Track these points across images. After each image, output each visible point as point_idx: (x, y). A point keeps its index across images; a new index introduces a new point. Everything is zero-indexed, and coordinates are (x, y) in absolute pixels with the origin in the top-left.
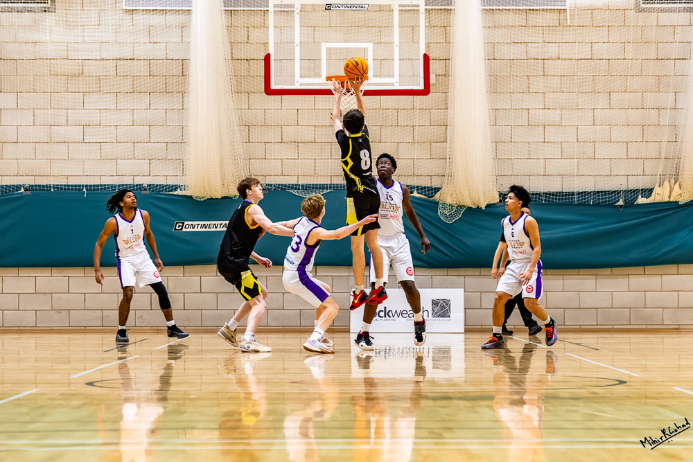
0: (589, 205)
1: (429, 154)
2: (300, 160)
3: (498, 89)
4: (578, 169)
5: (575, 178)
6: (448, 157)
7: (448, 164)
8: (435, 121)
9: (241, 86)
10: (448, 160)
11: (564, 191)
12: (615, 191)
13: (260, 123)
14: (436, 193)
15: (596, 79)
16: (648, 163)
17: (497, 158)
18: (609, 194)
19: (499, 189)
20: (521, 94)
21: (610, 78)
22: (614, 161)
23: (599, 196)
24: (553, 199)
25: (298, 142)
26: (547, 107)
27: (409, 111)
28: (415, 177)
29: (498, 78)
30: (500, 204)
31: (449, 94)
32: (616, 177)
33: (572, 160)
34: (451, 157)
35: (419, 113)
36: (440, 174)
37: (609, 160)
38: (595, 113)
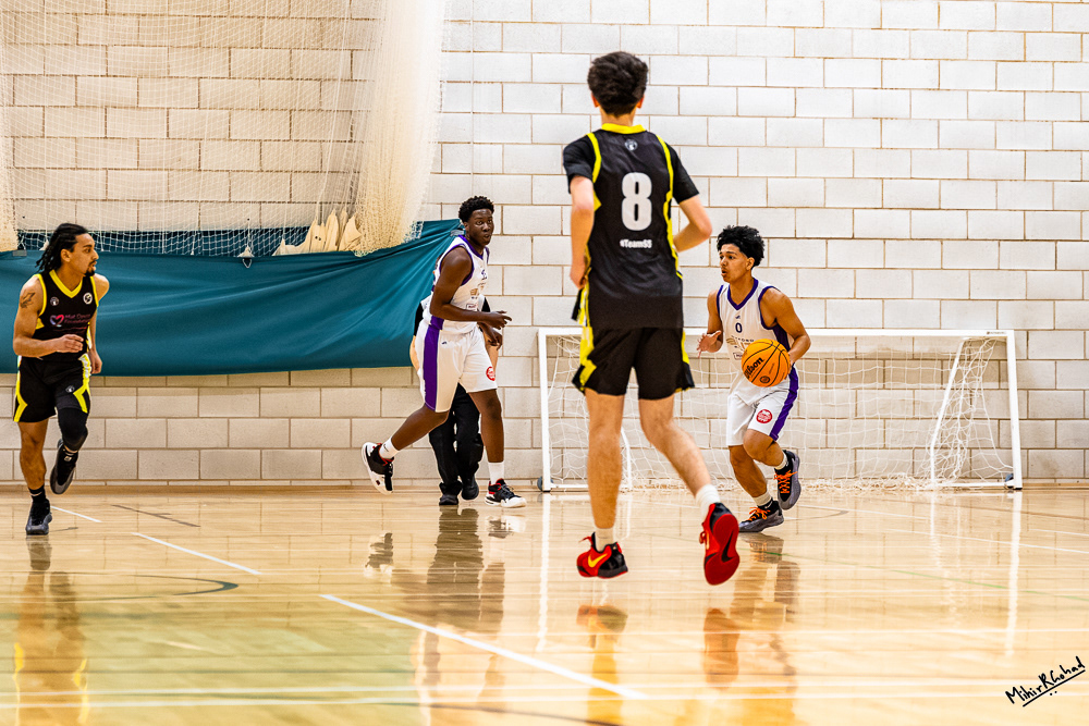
0: (188, 256)
3: (19, 37)
4: (168, 189)
5: (163, 206)
11: (142, 230)
12: (236, 232)
15: (204, 23)
16: (299, 180)
17: (14, 167)
18: (225, 237)
19: (19, 224)
20: (63, 48)
21: (229, 21)
22: (235, 175)
23: (206, 240)
24: (120, 244)
26: (111, 73)
29: (20, 16)
30: (21, 253)
32: (239, 206)
37: (226, 173)
38: (202, 87)
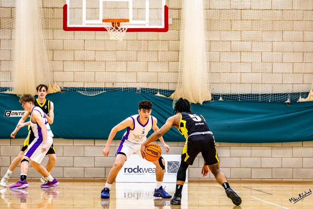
0: (268, 102)
1: (167, 69)
2: (85, 72)
3: (212, 28)
4: (262, 79)
5: (260, 85)
6: (179, 71)
7: (179, 75)
8: (171, 48)
9: (48, 25)
10: (179, 73)
11: (253, 93)
12: (285, 94)
13: (60, 48)
14: (171, 94)
15: (274, 22)
16: (306, 76)
17: (210, 72)
18: (281, 96)
19: (212, 91)
20: (227, 31)
21: (282, 22)
22: (284, 74)
23: (274, 97)
24: (245, 98)
25: (84, 61)
26: (243, 40)
27: (155, 42)
28: (159, 84)
29: (212, 21)
30: (212, 101)
31: (181, 31)
32: (285, 85)
33: (258, 74)
34: (181, 71)
35: (162, 43)
36: (174, 82)
37: (281, 74)
38: (273, 44)
